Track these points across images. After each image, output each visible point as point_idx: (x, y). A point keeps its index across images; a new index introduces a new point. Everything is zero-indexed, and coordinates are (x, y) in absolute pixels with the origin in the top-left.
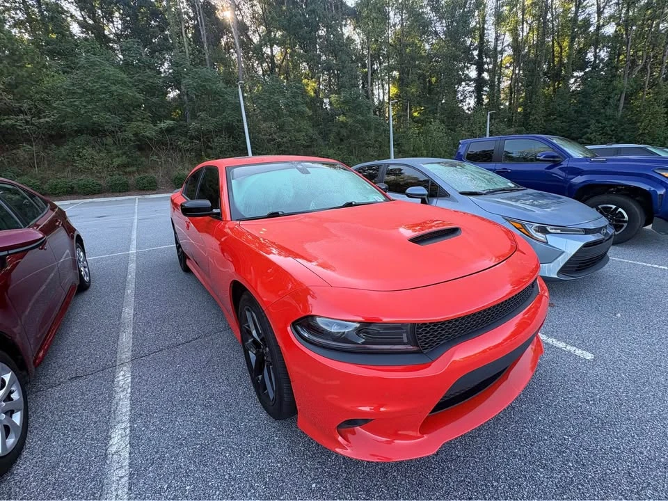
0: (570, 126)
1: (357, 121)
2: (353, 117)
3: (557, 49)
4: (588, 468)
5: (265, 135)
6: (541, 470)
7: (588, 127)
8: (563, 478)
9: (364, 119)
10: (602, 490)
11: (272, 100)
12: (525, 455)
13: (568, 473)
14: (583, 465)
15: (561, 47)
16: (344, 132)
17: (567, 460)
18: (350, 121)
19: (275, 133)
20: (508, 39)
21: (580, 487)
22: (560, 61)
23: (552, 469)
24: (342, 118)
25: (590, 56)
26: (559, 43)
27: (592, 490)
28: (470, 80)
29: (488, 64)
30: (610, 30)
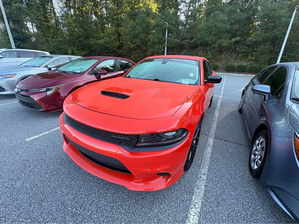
4: (71, 218)
6: (72, 197)
8: (68, 205)
10: (60, 220)
12: (80, 192)
13: (70, 208)
14: (74, 216)
17: (76, 209)
21: (63, 211)
23: (72, 201)
27: (60, 215)
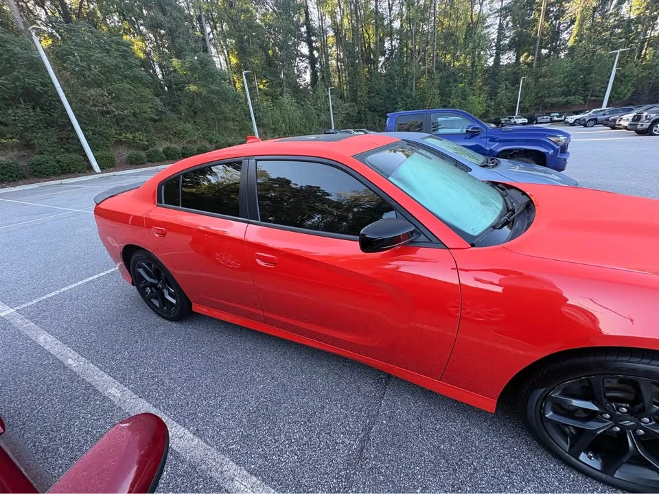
0: (385, 102)
1: (213, 92)
2: (206, 86)
3: (366, 35)
5: (95, 106)
7: (397, 103)
9: (218, 89)
11: (93, 58)
15: (368, 34)
16: (199, 103)
18: (204, 91)
19: (110, 103)
20: (328, 21)
22: (369, 46)
24: (193, 88)
25: (387, 45)
26: (366, 31)
28: (303, 56)
29: (316, 42)
30: (397, 24)
